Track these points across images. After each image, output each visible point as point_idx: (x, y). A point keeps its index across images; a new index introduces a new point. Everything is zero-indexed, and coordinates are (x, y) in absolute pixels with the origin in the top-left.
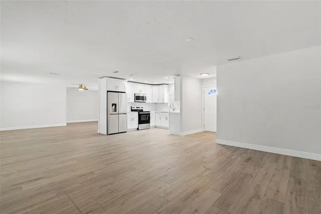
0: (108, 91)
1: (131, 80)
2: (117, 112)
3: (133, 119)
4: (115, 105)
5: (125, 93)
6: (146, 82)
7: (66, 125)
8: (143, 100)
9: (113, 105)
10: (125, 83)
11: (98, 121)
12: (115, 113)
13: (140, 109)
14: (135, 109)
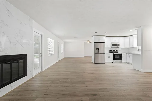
0: (95, 43)
1: (108, 35)
2: (99, 53)
3: (109, 57)
4: (98, 49)
5: (104, 43)
6: (118, 35)
7: (84, 57)
8: (117, 46)
9: (97, 49)
10: (104, 37)
11: (91, 57)
12: (98, 53)
13: (116, 51)
14: (112, 51)
